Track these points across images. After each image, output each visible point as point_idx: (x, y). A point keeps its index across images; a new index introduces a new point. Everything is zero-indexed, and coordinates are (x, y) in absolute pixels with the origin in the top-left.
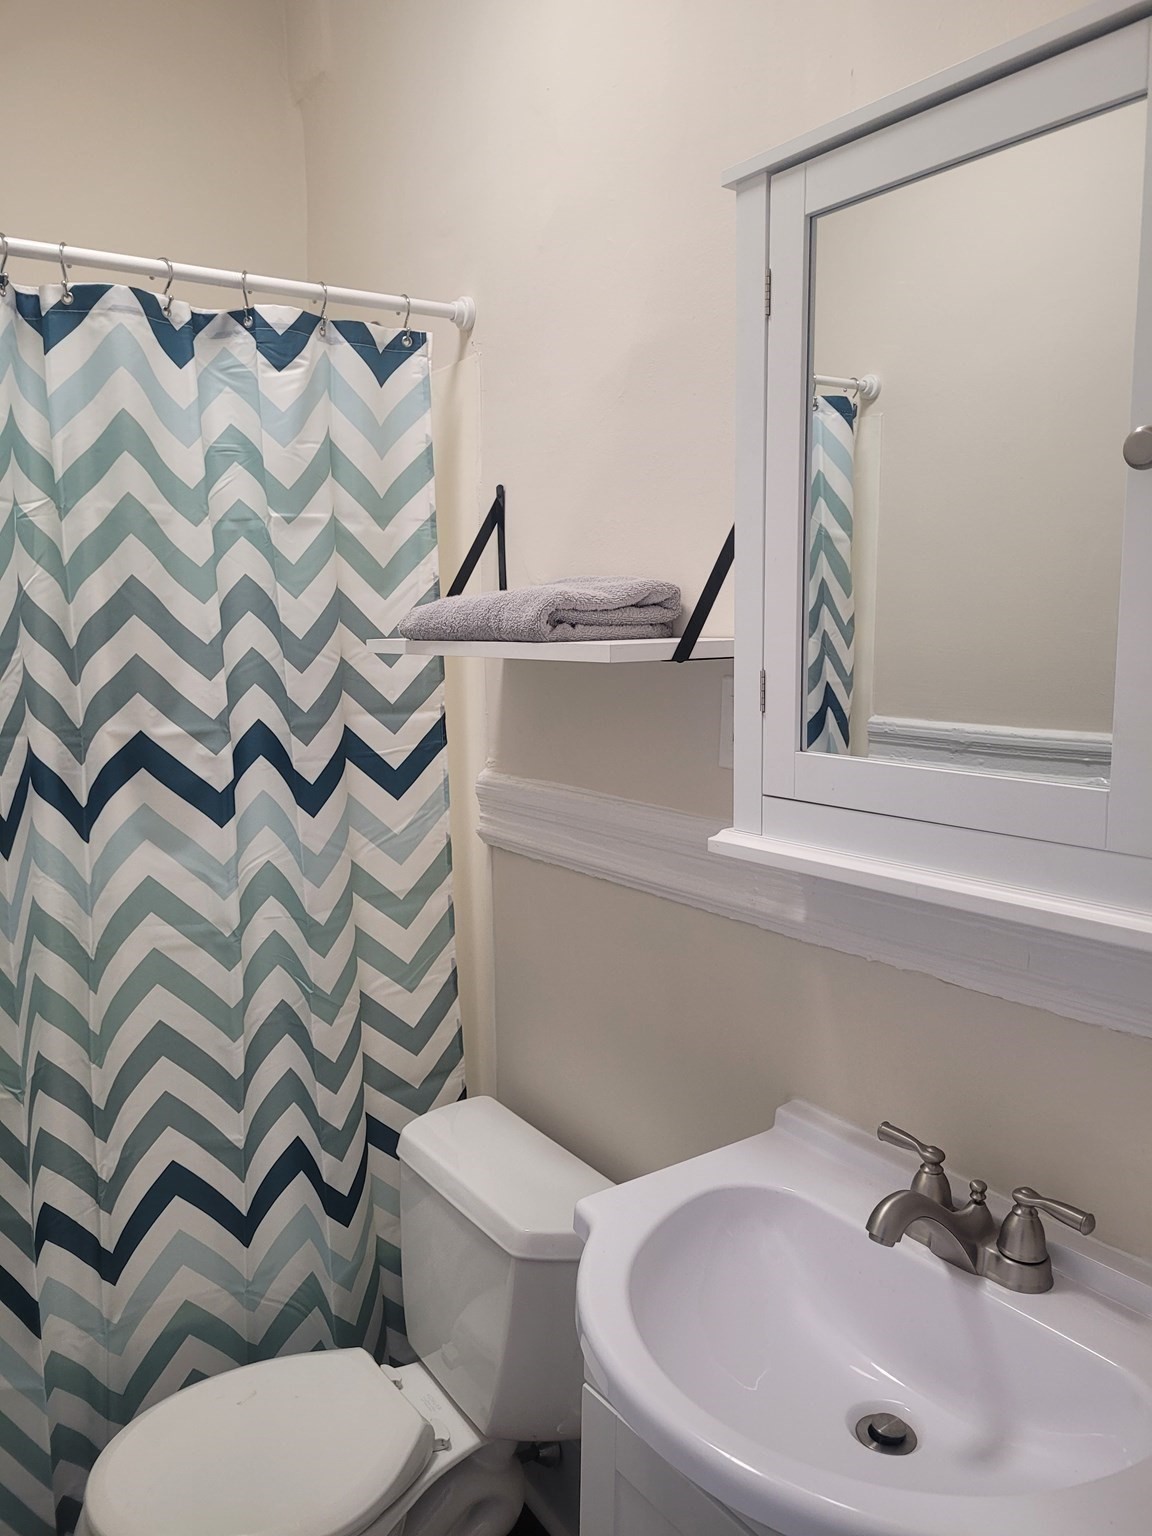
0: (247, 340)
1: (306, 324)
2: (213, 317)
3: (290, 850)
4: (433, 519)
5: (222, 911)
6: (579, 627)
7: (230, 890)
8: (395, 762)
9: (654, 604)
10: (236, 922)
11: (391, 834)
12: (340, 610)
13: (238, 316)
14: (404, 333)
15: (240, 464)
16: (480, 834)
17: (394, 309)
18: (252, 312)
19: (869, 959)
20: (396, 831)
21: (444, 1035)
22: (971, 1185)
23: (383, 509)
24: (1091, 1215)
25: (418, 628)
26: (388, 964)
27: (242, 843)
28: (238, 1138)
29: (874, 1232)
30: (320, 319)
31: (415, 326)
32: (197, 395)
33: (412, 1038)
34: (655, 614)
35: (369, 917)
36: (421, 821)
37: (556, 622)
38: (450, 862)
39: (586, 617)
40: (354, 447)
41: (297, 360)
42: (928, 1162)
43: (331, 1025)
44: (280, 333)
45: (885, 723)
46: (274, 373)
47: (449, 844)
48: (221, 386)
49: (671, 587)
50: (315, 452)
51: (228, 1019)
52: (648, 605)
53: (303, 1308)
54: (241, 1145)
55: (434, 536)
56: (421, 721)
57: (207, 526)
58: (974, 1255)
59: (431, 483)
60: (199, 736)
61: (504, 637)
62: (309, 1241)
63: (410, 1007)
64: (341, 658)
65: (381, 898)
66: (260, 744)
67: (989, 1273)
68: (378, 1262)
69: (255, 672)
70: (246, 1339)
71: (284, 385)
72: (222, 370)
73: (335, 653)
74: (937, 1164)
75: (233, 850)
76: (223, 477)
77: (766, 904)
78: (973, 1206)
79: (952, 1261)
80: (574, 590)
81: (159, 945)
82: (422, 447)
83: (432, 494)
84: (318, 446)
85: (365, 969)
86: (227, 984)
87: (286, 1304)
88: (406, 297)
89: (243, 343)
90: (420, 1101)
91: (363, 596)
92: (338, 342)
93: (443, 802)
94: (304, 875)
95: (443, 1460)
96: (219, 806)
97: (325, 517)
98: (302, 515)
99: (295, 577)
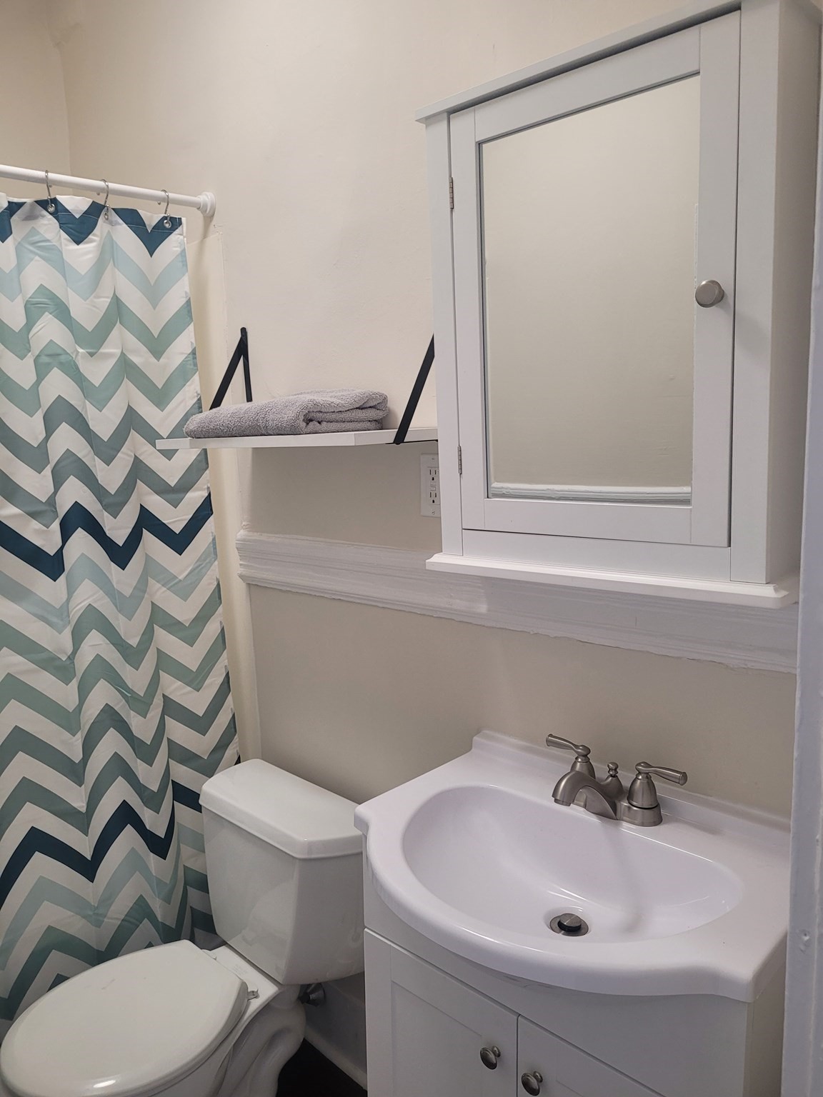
0: (51, 222)
1: (96, 210)
2: (24, 203)
3: (106, 594)
4: (194, 353)
5: (57, 641)
6: (324, 424)
7: (65, 627)
8: (177, 528)
9: (370, 407)
10: (70, 649)
11: (177, 580)
12: (132, 421)
13: (43, 204)
14: (165, 218)
15: (51, 314)
16: (241, 576)
17: (156, 200)
18: (54, 201)
19: (532, 633)
20: (181, 577)
21: (222, 720)
22: (608, 766)
23: (157, 346)
24: (685, 773)
25: (200, 429)
26: (180, 672)
27: (71, 591)
28: (80, 804)
29: (558, 798)
30: (104, 206)
31: (174, 212)
32: (16, 263)
33: (200, 724)
34: (372, 414)
35: (166, 641)
36: (196, 571)
37: (308, 421)
38: (220, 598)
39: (328, 416)
40: (134, 301)
41: (90, 236)
42: (580, 755)
43: (145, 718)
44: (77, 216)
45: (502, 488)
46: (74, 246)
47: (218, 585)
48: (31, 256)
49: (381, 395)
50: (108, 304)
51: (68, 720)
52: (366, 408)
53: (134, 921)
54: (84, 810)
55: (195, 365)
56: (194, 498)
57: (30, 360)
58: (614, 808)
59: (191, 327)
60: (33, 515)
61: (270, 432)
62: (137, 872)
63: (198, 702)
64: (135, 456)
65: (173, 626)
66: (78, 519)
67: (625, 818)
68: (186, 884)
69: (70, 467)
70: (95, 948)
71: (83, 255)
72: (33, 244)
73: (131, 451)
74: (585, 756)
75: (65, 597)
76: (37, 324)
77: (459, 604)
78: (611, 778)
79: (601, 814)
80: (319, 398)
81: (12, 671)
82: (184, 300)
83: (193, 334)
84: (109, 300)
85: (165, 677)
86: (65, 695)
87: (123, 920)
88: (165, 191)
89: (48, 225)
90: (209, 768)
91: (147, 410)
92: (118, 224)
93: (213, 555)
94: (120, 611)
95: (255, 1005)
96: (52, 565)
97: (118, 352)
98: (102, 350)
99: (100, 396)
